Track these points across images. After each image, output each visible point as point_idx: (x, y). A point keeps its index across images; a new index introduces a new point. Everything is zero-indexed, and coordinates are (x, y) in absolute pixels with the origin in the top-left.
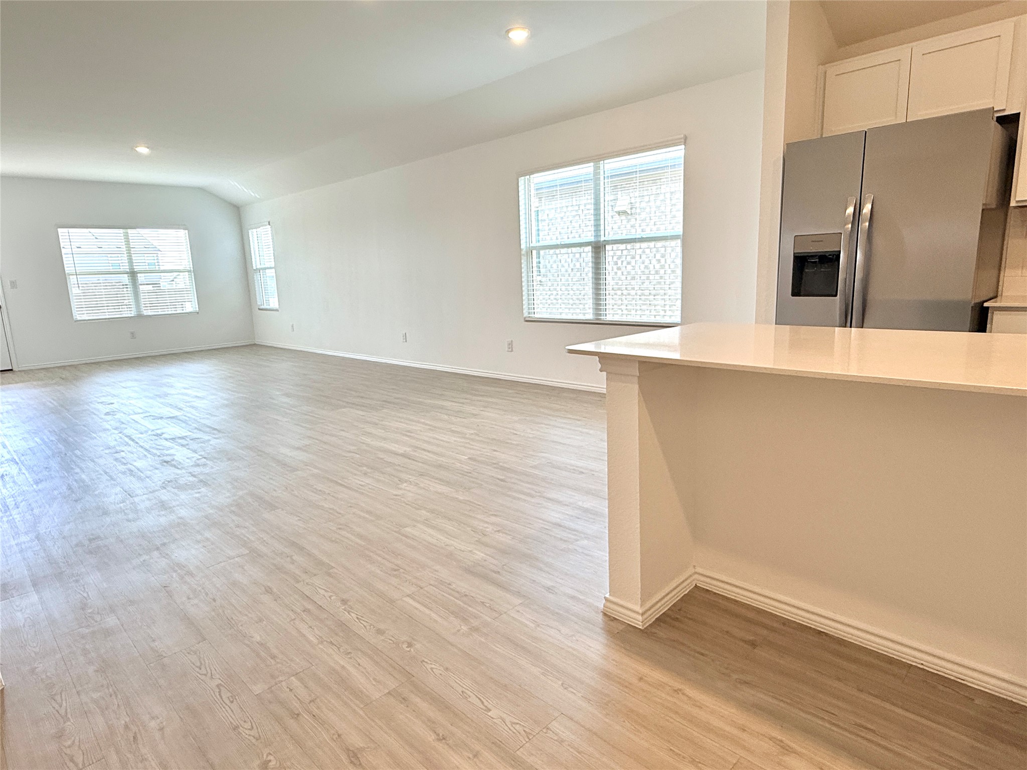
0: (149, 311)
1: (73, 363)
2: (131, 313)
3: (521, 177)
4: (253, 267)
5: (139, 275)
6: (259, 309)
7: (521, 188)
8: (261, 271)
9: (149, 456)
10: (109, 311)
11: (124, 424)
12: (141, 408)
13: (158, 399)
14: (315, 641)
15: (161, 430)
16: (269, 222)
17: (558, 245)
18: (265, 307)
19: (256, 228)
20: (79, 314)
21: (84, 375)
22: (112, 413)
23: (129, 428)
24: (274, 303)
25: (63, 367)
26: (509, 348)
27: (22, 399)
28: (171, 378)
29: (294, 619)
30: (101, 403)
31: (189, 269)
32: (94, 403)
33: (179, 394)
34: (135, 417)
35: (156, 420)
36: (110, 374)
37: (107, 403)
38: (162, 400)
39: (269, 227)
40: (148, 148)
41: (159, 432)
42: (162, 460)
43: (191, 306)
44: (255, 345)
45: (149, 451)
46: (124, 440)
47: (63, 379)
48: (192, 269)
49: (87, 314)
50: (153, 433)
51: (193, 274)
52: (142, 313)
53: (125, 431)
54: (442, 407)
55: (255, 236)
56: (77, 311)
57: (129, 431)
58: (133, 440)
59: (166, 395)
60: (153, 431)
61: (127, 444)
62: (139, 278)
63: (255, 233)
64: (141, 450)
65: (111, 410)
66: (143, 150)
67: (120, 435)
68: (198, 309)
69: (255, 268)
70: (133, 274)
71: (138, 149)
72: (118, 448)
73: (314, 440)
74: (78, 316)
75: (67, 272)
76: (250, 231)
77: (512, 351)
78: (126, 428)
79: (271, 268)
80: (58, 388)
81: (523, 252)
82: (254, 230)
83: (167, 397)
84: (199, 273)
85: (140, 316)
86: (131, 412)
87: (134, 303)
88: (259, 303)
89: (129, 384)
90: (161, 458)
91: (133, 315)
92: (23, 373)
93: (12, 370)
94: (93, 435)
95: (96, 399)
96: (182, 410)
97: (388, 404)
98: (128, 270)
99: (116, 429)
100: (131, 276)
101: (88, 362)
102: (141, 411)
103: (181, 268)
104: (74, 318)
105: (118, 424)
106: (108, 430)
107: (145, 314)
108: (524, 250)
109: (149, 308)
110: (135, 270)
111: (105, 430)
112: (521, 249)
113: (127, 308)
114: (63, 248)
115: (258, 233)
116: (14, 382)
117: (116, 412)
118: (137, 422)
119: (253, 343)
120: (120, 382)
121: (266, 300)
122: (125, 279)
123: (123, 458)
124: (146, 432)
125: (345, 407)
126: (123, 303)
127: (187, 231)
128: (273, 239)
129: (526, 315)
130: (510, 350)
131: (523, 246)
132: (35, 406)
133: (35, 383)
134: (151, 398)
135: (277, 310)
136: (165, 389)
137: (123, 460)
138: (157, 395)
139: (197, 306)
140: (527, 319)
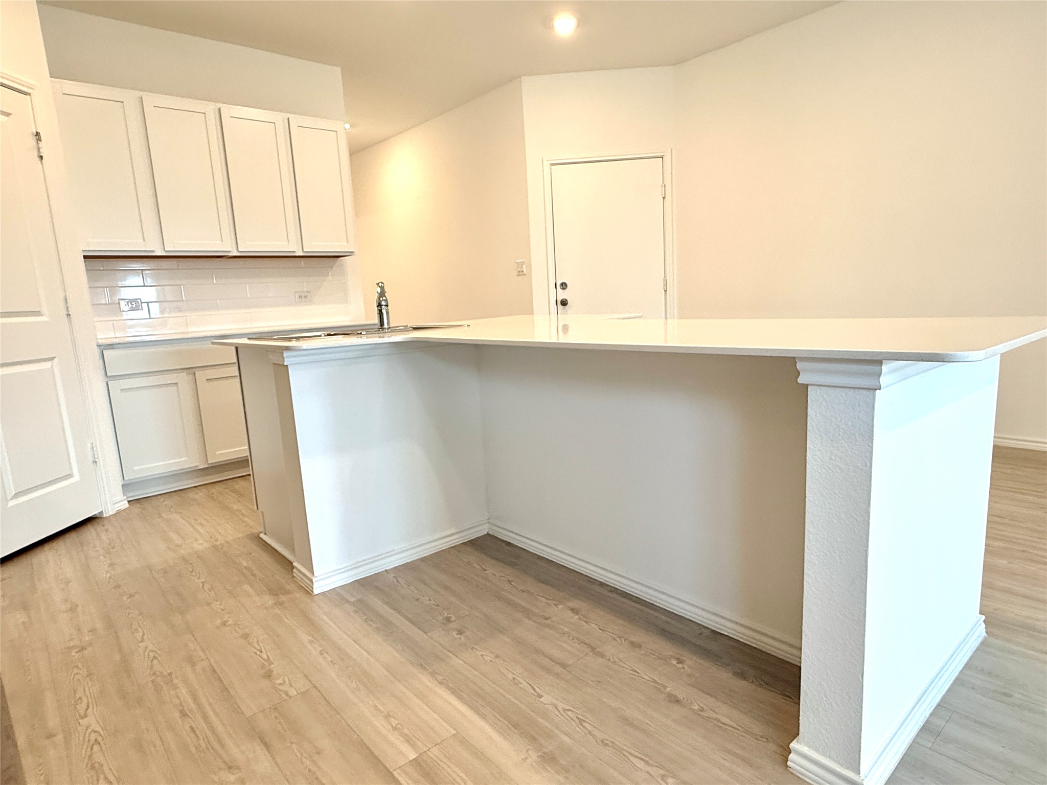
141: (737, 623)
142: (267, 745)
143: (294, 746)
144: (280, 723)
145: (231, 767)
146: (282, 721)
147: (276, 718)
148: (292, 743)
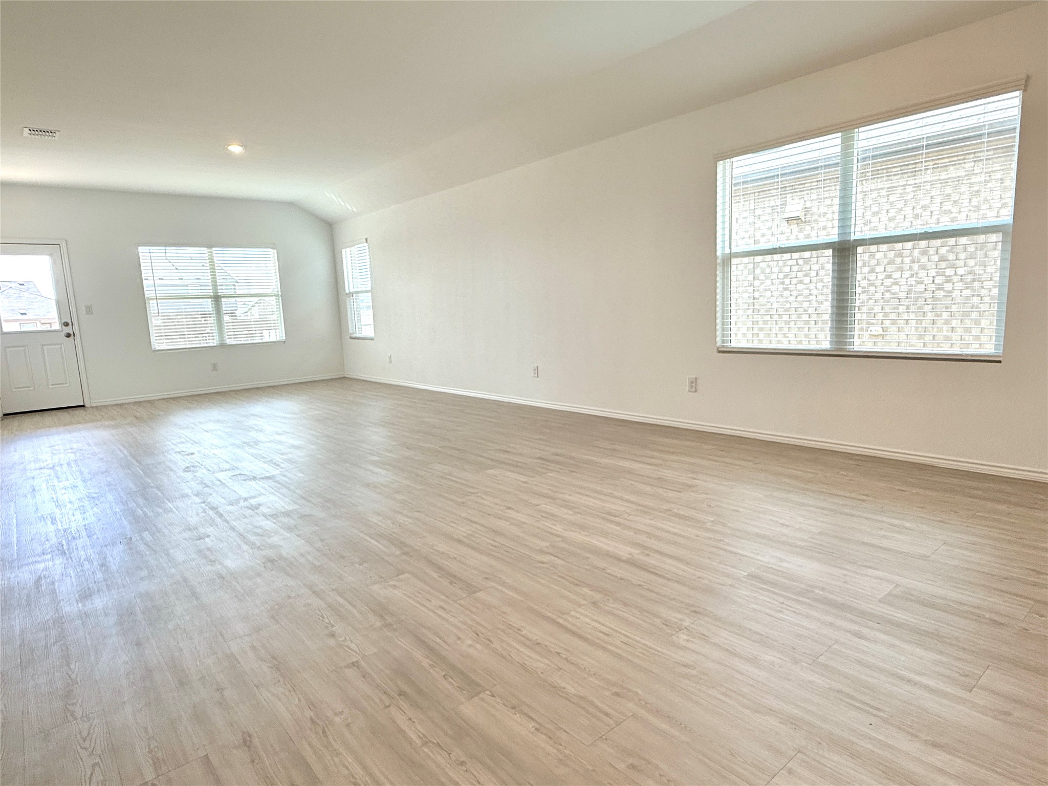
0: (233, 339)
1: (149, 399)
2: (214, 343)
3: (720, 160)
4: (345, 290)
5: (223, 300)
6: (351, 338)
7: (719, 176)
8: (354, 295)
9: (245, 547)
10: (189, 339)
11: (207, 486)
12: (228, 462)
13: (247, 448)
14: (418, 742)
15: (256, 500)
16: (366, 240)
17: (776, 249)
18: (358, 335)
19: (350, 247)
20: (157, 343)
21: (161, 413)
22: (192, 469)
23: (214, 494)
24: (368, 332)
25: (138, 403)
26: (692, 387)
27: (89, 445)
28: (259, 419)
29: (389, 706)
30: (179, 452)
31: (276, 293)
32: (170, 452)
33: (270, 441)
34: (221, 476)
35: (249, 482)
36: (189, 413)
37: (187, 453)
38: (252, 451)
39: (366, 244)
40: (242, 146)
41: (253, 502)
42: (264, 557)
43: (276, 334)
44: (344, 378)
45: (244, 537)
46: (209, 514)
47: (137, 418)
48: (280, 293)
49: (167, 343)
50: (246, 504)
51: (280, 298)
52: (225, 342)
53: (210, 499)
54: (630, 472)
55: (349, 256)
56: (156, 340)
57: (215, 500)
58: (221, 516)
59: (257, 443)
60: (246, 499)
61: (213, 523)
62: (223, 303)
63: (348, 253)
64: (233, 534)
65: (191, 464)
66: (236, 149)
67: (203, 505)
68: (284, 338)
69: (347, 292)
70: (217, 299)
71: (230, 148)
72: (202, 530)
73: (475, 525)
74: (156, 345)
75: (146, 296)
76: (343, 251)
77: (696, 391)
78: (211, 494)
79: (367, 292)
80: (129, 429)
81: (719, 261)
82: (348, 249)
83: (257, 445)
84: (287, 298)
85: (223, 346)
86: (216, 468)
87: (217, 331)
88: (351, 332)
89: (211, 426)
90: (263, 553)
91: (215, 345)
92: (95, 410)
93: (83, 406)
94: (169, 504)
95: (173, 447)
96: (278, 465)
97: (548, 464)
98: (212, 294)
99: (197, 495)
100: (214, 301)
101: (165, 397)
102: (227, 466)
103: (269, 292)
104: (153, 347)
105: (200, 487)
106: (188, 496)
107: (228, 343)
108: (720, 258)
109: (233, 336)
110: (220, 294)
111: (184, 496)
112: (716, 257)
113: (209, 336)
114: (145, 279)
115: (352, 253)
116: (83, 421)
117: (197, 466)
118: (223, 484)
119: (343, 376)
120: (200, 423)
121: (358, 328)
122: (208, 305)
123: (209, 549)
124: (238, 501)
125: (493, 467)
126: (205, 330)
127: (275, 251)
128: (370, 258)
129: (719, 344)
130: (694, 390)
131: (719, 253)
132: (101, 456)
133: (106, 423)
134: (238, 447)
135: (372, 339)
136: (253, 434)
137: (208, 553)
138: (245, 443)
139: (284, 335)
140: (720, 349)
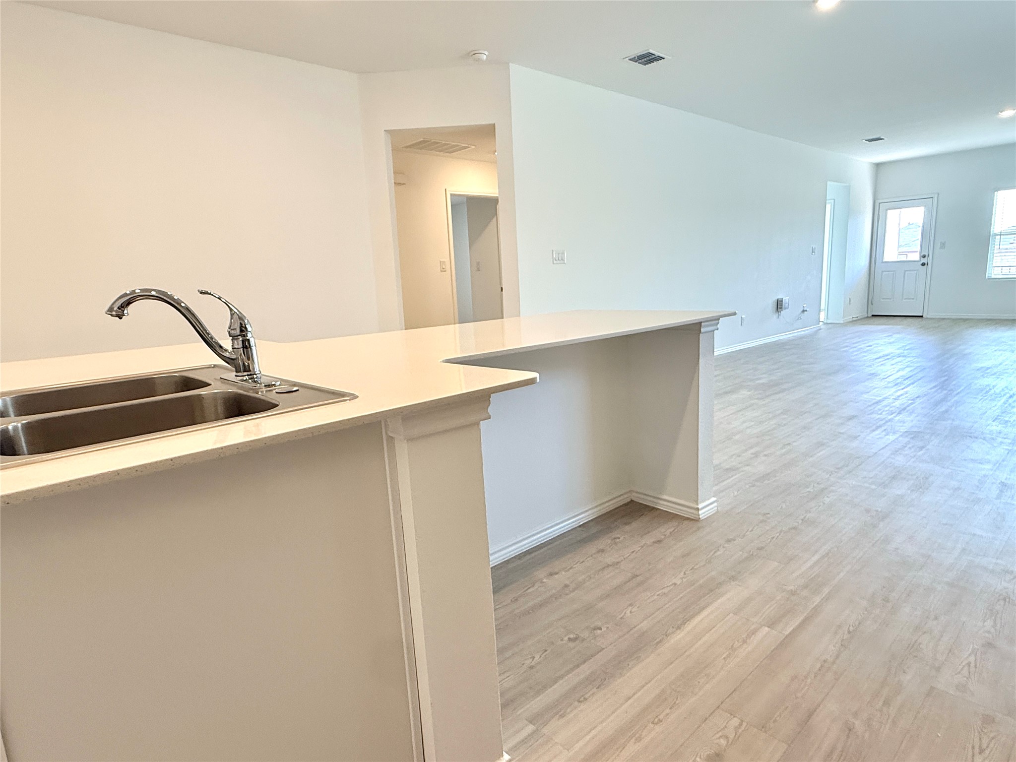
66: (1006, 113)
71: (1002, 114)
93: (922, 316)
104: (988, 275)
116: (919, 327)
141: (596, 507)
142: (811, 714)
143: (799, 695)
144: (780, 716)
145: (849, 730)
146: (778, 713)
147: (774, 722)
148: (797, 698)
